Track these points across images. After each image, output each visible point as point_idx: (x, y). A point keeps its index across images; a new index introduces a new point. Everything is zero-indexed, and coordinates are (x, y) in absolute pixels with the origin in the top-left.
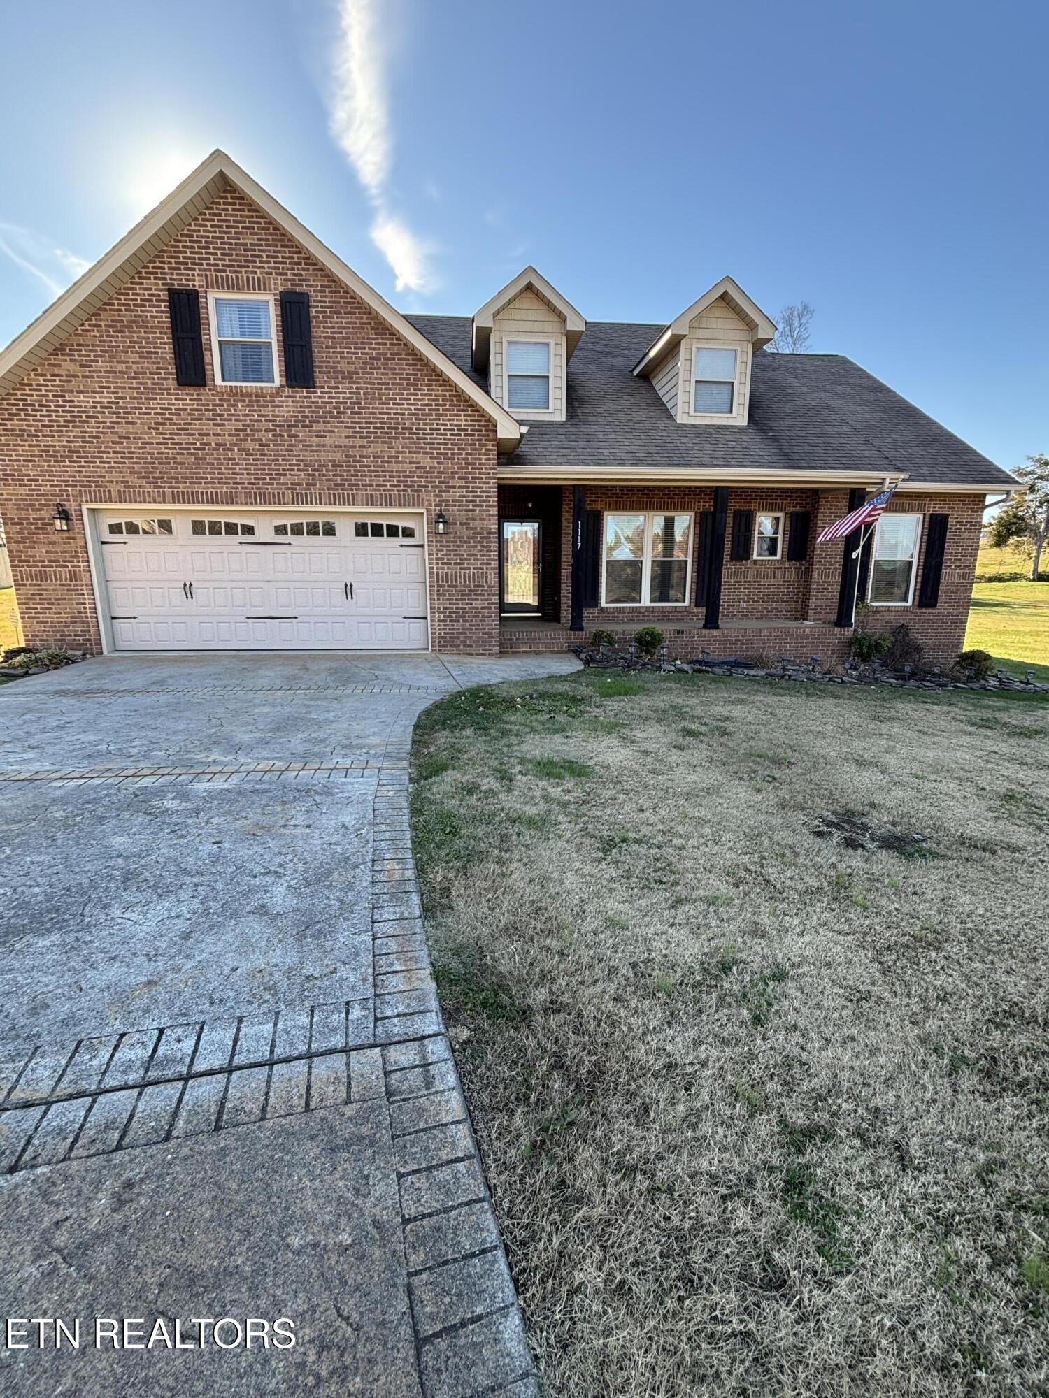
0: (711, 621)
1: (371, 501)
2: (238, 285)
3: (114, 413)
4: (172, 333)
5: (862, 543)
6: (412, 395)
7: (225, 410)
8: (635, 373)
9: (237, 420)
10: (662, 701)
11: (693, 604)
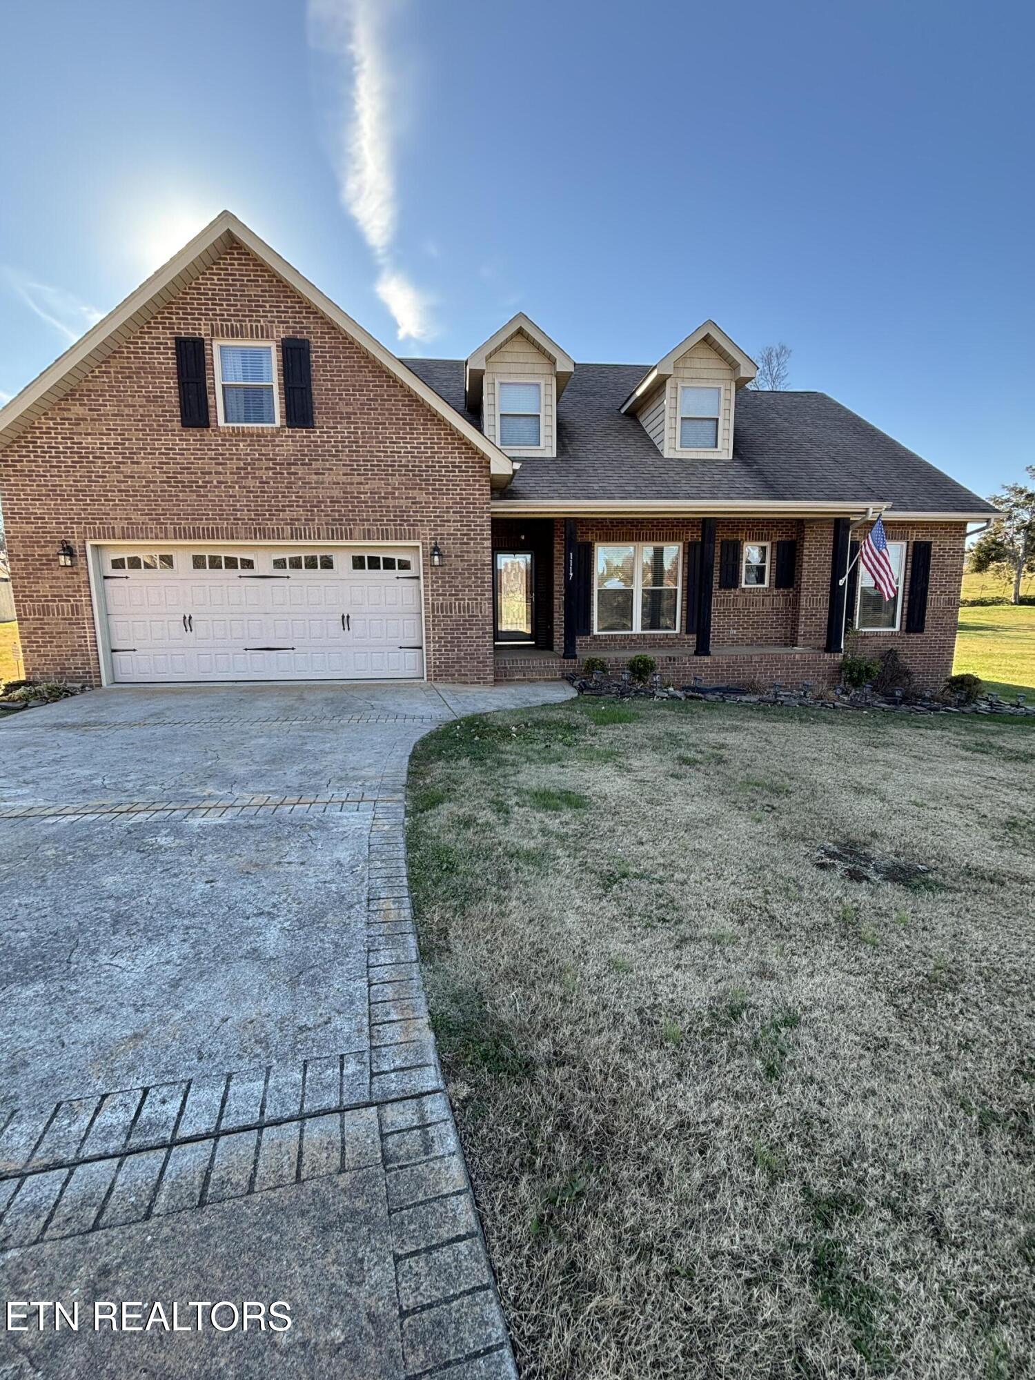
0: (702, 648)
1: (368, 535)
2: (242, 332)
3: (120, 454)
4: (178, 378)
5: (848, 571)
6: (407, 434)
7: (227, 450)
8: (623, 411)
9: (238, 459)
10: (657, 728)
11: (684, 631)
